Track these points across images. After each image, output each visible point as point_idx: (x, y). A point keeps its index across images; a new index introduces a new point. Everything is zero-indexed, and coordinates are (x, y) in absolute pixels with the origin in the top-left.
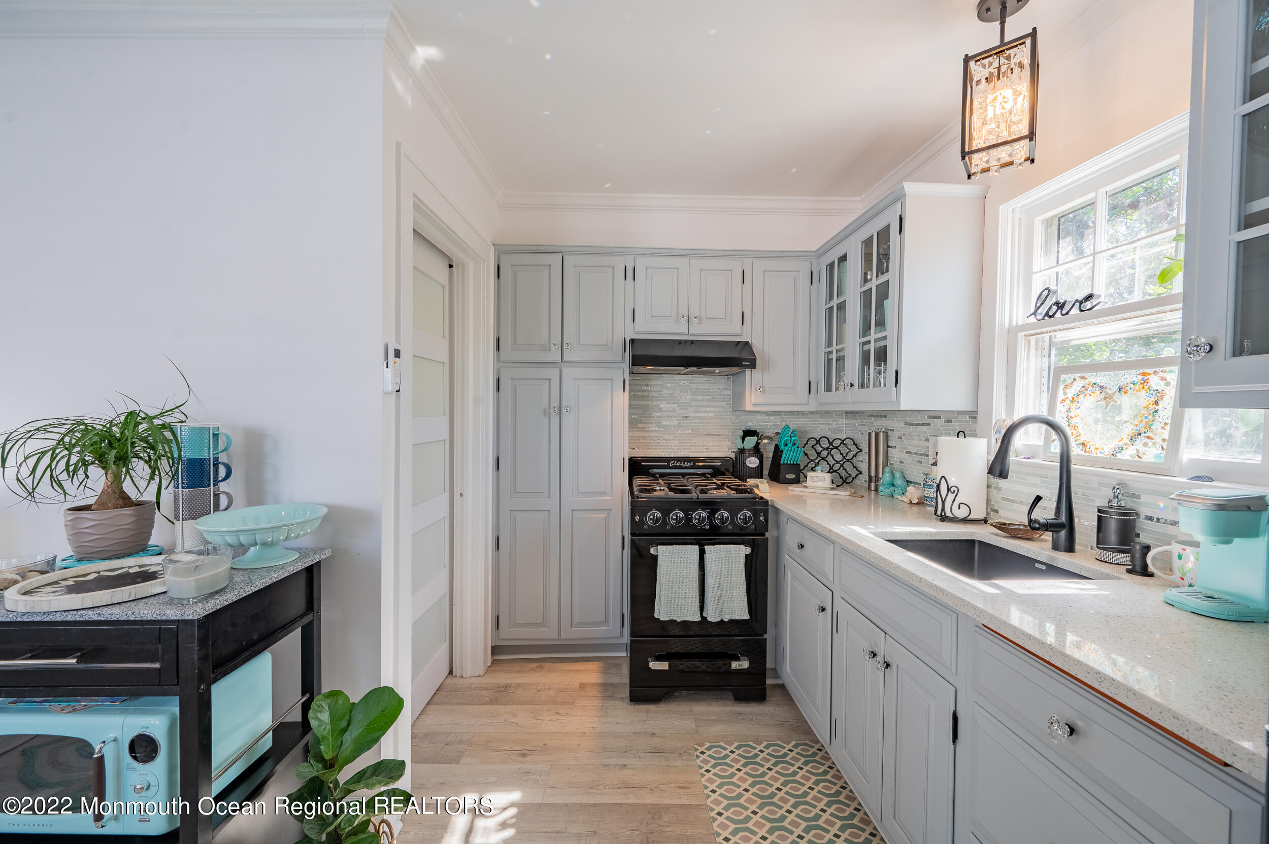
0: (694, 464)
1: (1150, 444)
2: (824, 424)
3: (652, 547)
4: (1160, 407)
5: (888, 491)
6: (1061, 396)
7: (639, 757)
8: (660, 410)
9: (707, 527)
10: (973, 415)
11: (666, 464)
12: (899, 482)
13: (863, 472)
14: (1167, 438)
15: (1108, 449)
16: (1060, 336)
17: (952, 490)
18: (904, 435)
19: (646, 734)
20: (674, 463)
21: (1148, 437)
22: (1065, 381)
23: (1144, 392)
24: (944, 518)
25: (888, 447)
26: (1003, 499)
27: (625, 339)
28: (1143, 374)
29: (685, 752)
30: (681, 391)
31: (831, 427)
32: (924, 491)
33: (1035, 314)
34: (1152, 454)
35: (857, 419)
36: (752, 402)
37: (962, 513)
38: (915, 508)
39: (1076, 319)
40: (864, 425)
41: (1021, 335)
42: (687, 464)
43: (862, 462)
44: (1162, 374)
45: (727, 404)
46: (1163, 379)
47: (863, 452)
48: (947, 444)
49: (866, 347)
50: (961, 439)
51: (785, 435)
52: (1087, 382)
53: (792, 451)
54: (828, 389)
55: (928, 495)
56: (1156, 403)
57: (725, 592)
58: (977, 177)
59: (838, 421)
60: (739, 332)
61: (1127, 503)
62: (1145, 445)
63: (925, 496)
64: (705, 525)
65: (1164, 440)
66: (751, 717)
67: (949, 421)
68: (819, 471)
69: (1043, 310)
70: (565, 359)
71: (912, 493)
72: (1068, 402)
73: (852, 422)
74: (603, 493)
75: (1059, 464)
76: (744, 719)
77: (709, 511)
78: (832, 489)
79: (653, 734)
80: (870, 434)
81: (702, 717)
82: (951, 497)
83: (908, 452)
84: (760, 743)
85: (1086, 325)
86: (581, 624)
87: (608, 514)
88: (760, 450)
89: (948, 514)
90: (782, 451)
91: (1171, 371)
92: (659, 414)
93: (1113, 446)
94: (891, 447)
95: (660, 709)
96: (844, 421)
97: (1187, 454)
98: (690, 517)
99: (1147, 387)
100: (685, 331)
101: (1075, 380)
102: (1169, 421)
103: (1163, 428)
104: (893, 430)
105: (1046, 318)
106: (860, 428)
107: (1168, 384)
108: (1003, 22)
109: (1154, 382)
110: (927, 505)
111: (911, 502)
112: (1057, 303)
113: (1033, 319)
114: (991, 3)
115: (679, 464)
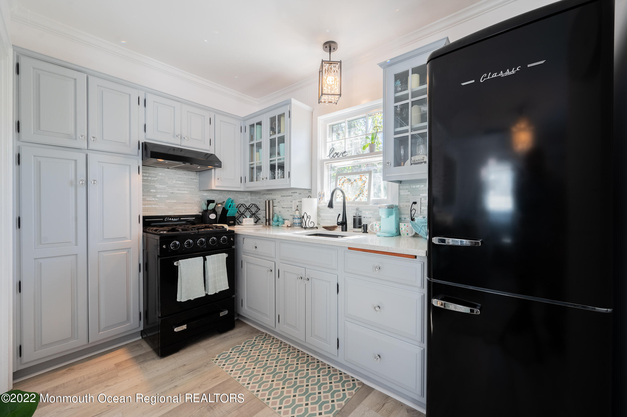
0: (180, 219)
1: (363, 196)
2: (242, 198)
3: (175, 262)
4: (365, 185)
6: (338, 183)
7: (182, 378)
8: (155, 188)
9: (205, 247)
10: (310, 191)
11: (163, 219)
12: (280, 220)
13: (261, 219)
14: (367, 194)
15: (353, 199)
16: (334, 164)
17: (308, 217)
18: (281, 201)
19: (180, 367)
20: (167, 219)
21: (363, 194)
22: (339, 178)
23: (361, 181)
24: (305, 228)
25: (274, 206)
26: (321, 219)
27: (139, 141)
28: (361, 176)
29: (207, 364)
30: (169, 178)
31: (245, 200)
32: (294, 221)
33: (329, 156)
34: (364, 199)
36: (216, 185)
37: (311, 225)
38: (289, 228)
39: (341, 159)
40: (261, 198)
41: (325, 162)
42: (176, 219)
43: (260, 214)
44: (365, 176)
45: (196, 187)
46: (366, 177)
47: (261, 210)
48: (305, 200)
49: (272, 163)
50: (309, 199)
51: (229, 202)
52: (345, 179)
53: (233, 210)
54: (252, 180)
55: (295, 222)
56: (364, 184)
57: (217, 278)
58: (323, 104)
59: (247, 197)
60: (208, 149)
61: (360, 214)
62: (362, 196)
63: (293, 223)
64: (204, 246)
65: (367, 195)
66: (231, 336)
67: (300, 194)
68: (248, 218)
69: (331, 155)
70: (91, 147)
71: (287, 223)
72: (341, 185)
73: (254, 197)
74: (125, 238)
75: (343, 205)
76: (228, 338)
77: (206, 238)
78: (255, 225)
79: (184, 365)
80: (266, 201)
81: (207, 347)
82: (308, 219)
83: (283, 208)
84: (241, 344)
85: (344, 161)
86: (107, 328)
87: (128, 251)
88: (215, 210)
89: (307, 226)
90: (228, 211)
91: (367, 175)
92: (155, 191)
93: (354, 198)
94: (275, 206)
95: (180, 354)
96: (250, 197)
97: (372, 198)
98: (196, 242)
99: (361, 180)
100: (179, 143)
101: (342, 178)
102: (367, 189)
103: (366, 191)
104: (275, 199)
105: (333, 158)
106: (258, 200)
107: (367, 179)
108: (330, 54)
109: (363, 178)
110: (295, 226)
111: (288, 226)
112: (336, 153)
113: (329, 158)
114: (328, 45)
115: (170, 219)
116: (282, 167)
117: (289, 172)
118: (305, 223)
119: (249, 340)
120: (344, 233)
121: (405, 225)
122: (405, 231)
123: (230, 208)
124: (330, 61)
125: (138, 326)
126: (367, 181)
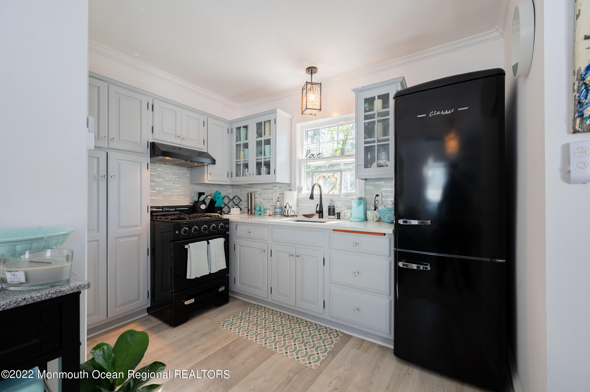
0: (176, 209)
1: (336, 190)
3: (185, 245)
5: (259, 213)
6: (314, 179)
7: (199, 340)
9: (207, 232)
10: (289, 185)
11: (161, 209)
12: (262, 209)
14: (339, 188)
15: (327, 192)
16: (308, 164)
17: (290, 207)
18: (262, 193)
19: (193, 333)
20: (166, 209)
21: (336, 188)
22: (315, 175)
23: (333, 178)
25: (255, 198)
26: (300, 209)
27: (148, 141)
28: (334, 173)
29: (216, 329)
31: (227, 192)
32: (275, 210)
33: (306, 156)
34: (336, 192)
35: (238, 189)
36: (208, 180)
37: (293, 214)
38: (271, 217)
39: (316, 159)
40: (243, 191)
41: (302, 162)
42: (172, 209)
43: (242, 205)
44: (337, 174)
45: (188, 181)
46: (338, 175)
47: (242, 201)
48: (287, 193)
49: (258, 161)
50: (290, 192)
51: (218, 194)
52: (320, 175)
55: (277, 211)
56: (336, 180)
58: (305, 115)
59: (229, 190)
60: (202, 148)
61: (334, 205)
62: (335, 190)
63: (275, 212)
65: (339, 189)
66: (228, 309)
67: (281, 187)
68: (234, 208)
69: (308, 156)
70: (110, 146)
71: (269, 212)
72: (316, 180)
74: (136, 226)
75: (320, 197)
76: (226, 310)
77: (208, 225)
78: (240, 214)
79: (196, 331)
80: (248, 194)
81: (210, 317)
82: (290, 209)
83: (264, 199)
84: (239, 313)
85: (319, 161)
86: (123, 305)
87: (139, 238)
88: (205, 201)
89: (289, 215)
90: (216, 202)
91: (339, 173)
93: (328, 191)
95: (189, 323)
96: (232, 190)
97: (343, 191)
98: (200, 229)
100: (179, 142)
101: (318, 175)
102: (339, 184)
103: (338, 186)
104: (257, 192)
105: (309, 158)
106: (240, 192)
107: (338, 176)
108: (312, 76)
109: (336, 175)
110: (276, 215)
111: (270, 215)
112: (312, 154)
113: (306, 158)
114: (310, 70)
115: (168, 209)
116: (268, 165)
117: (275, 170)
118: (288, 212)
119: (245, 310)
120: (321, 220)
121: (371, 212)
122: (371, 217)
123: (218, 200)
124: (311, 83)
125: (147, 303)
126: (339, 178)
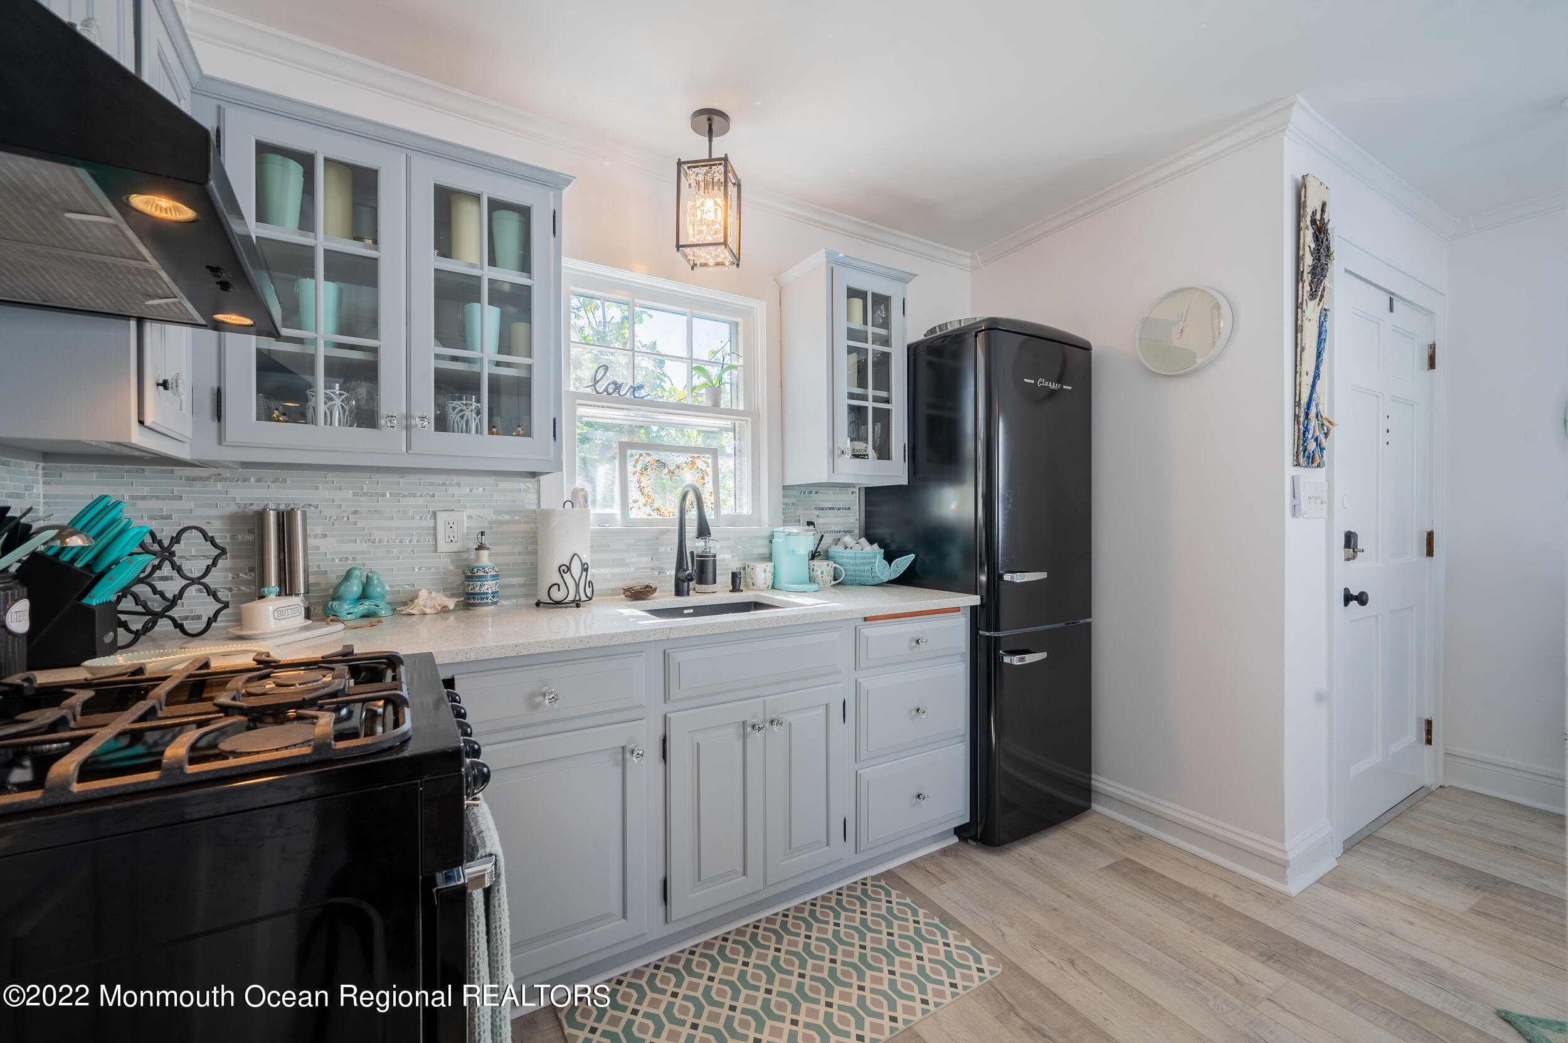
4: (705, 481)
5: (363, 608)
6: (630, 469)
17: (585, 568)
18: (352, 512)
22: (632, 455)
24: (578, 604)
28: (694, 457)
33: (593, 385)
39: (629, 402)
41: (577, 402)
44: (703, 459)
52: (649, 458)
56: (703, 478)
65: (712, 503)
72: (638, 474)
82: (584, 575)
85: (641, 410)
99: (695, 467)
101: (641, 455)
102: (712, 491)
103: (711, 495)
105: (605, 393)
107: (708, 466)
108: (710, 141)
109: (699, 463)
110: (474, 605)
112: (615, 383)
113: (589, 390)
114: (704, 118)
116: (514, 394)
118: (577, 585)
121: (828, 565)
122: (828, 576)
124: (710, 160)
126: (710, 470)
